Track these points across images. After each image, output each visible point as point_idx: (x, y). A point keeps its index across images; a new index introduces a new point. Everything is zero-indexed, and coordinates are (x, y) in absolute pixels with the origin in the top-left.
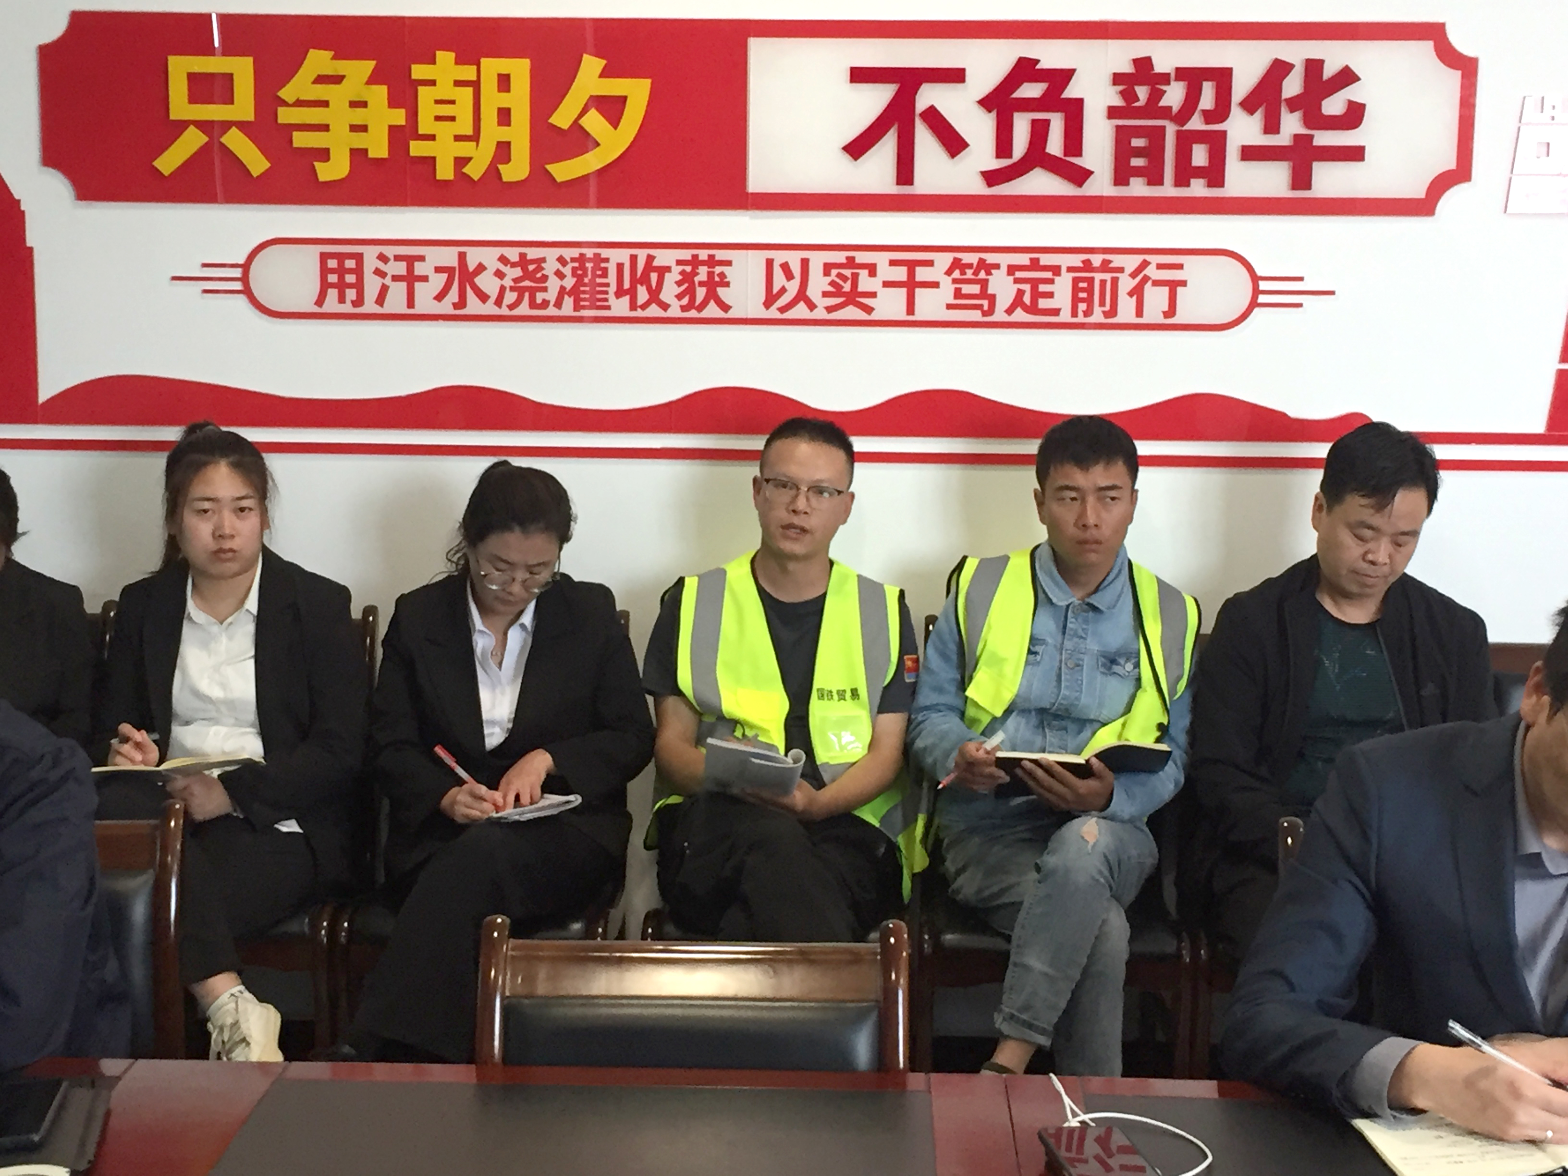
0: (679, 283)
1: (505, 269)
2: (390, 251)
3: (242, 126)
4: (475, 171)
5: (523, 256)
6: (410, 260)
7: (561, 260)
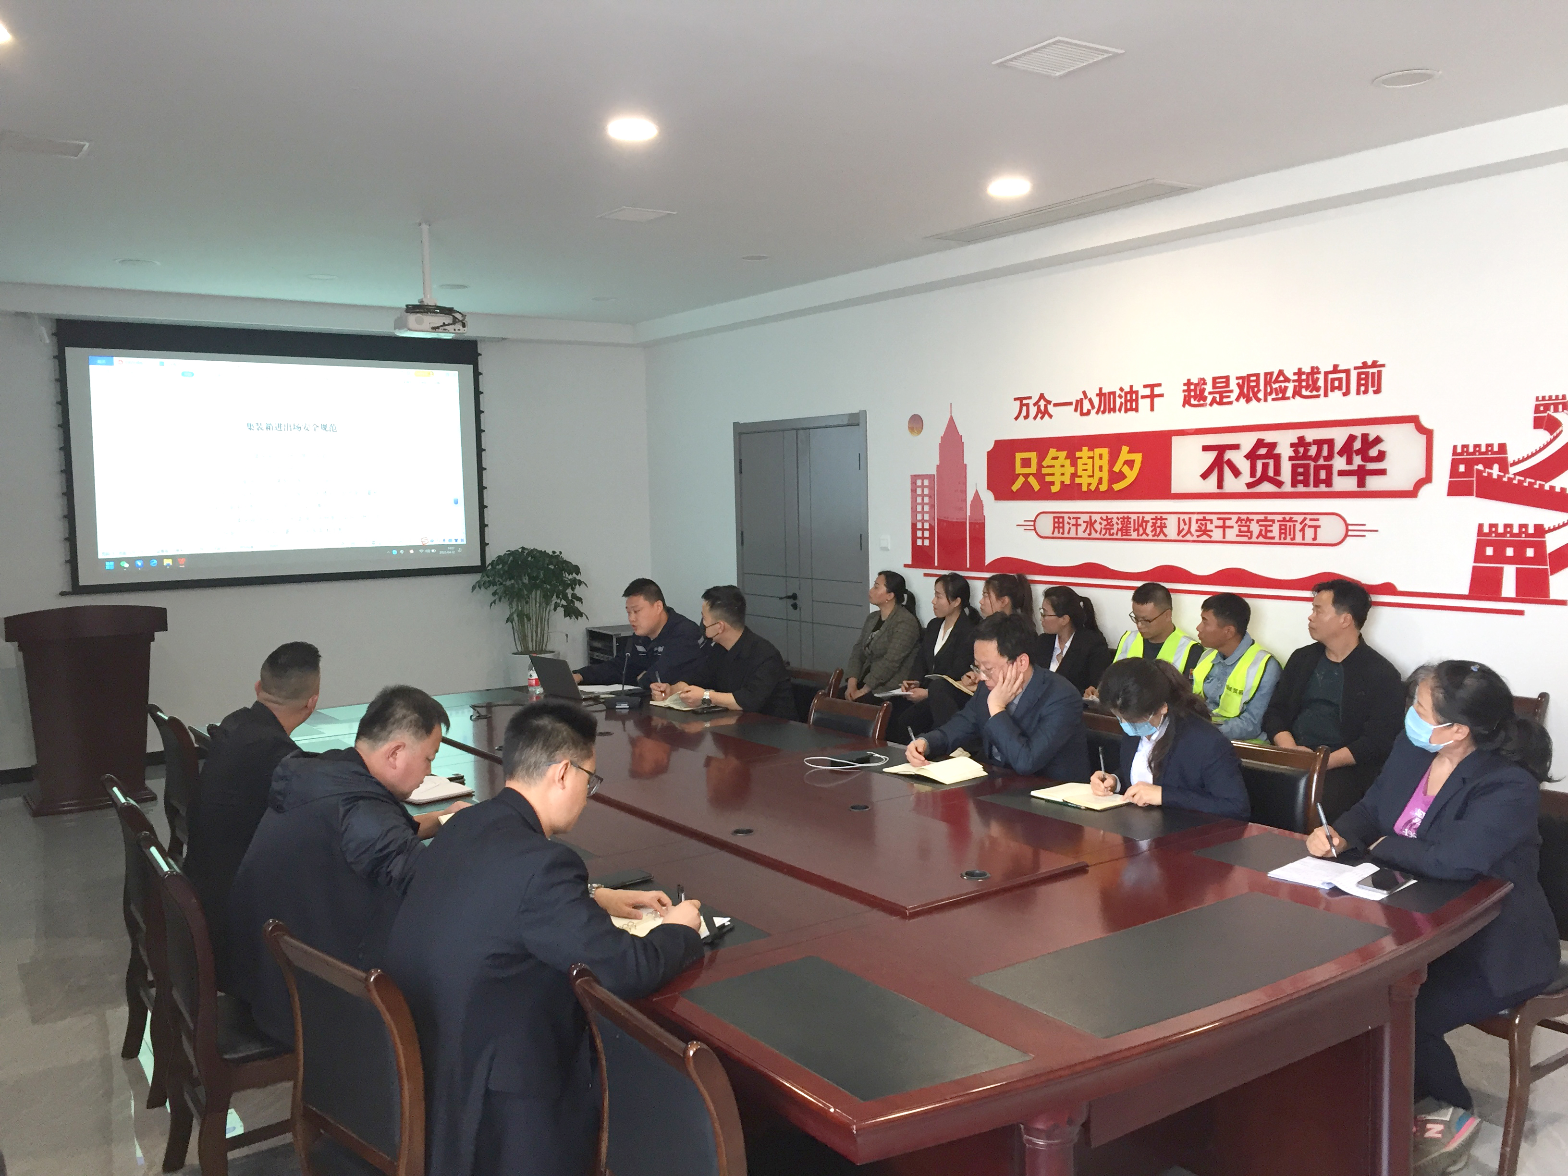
0: (1152, 527)
1: (1102, 522)
2: (1072, 516)
3: (1033, 475)
4: (1093, 488)
5: (1107, 517)
6: (1077, 519)
7: (1118, 519)
